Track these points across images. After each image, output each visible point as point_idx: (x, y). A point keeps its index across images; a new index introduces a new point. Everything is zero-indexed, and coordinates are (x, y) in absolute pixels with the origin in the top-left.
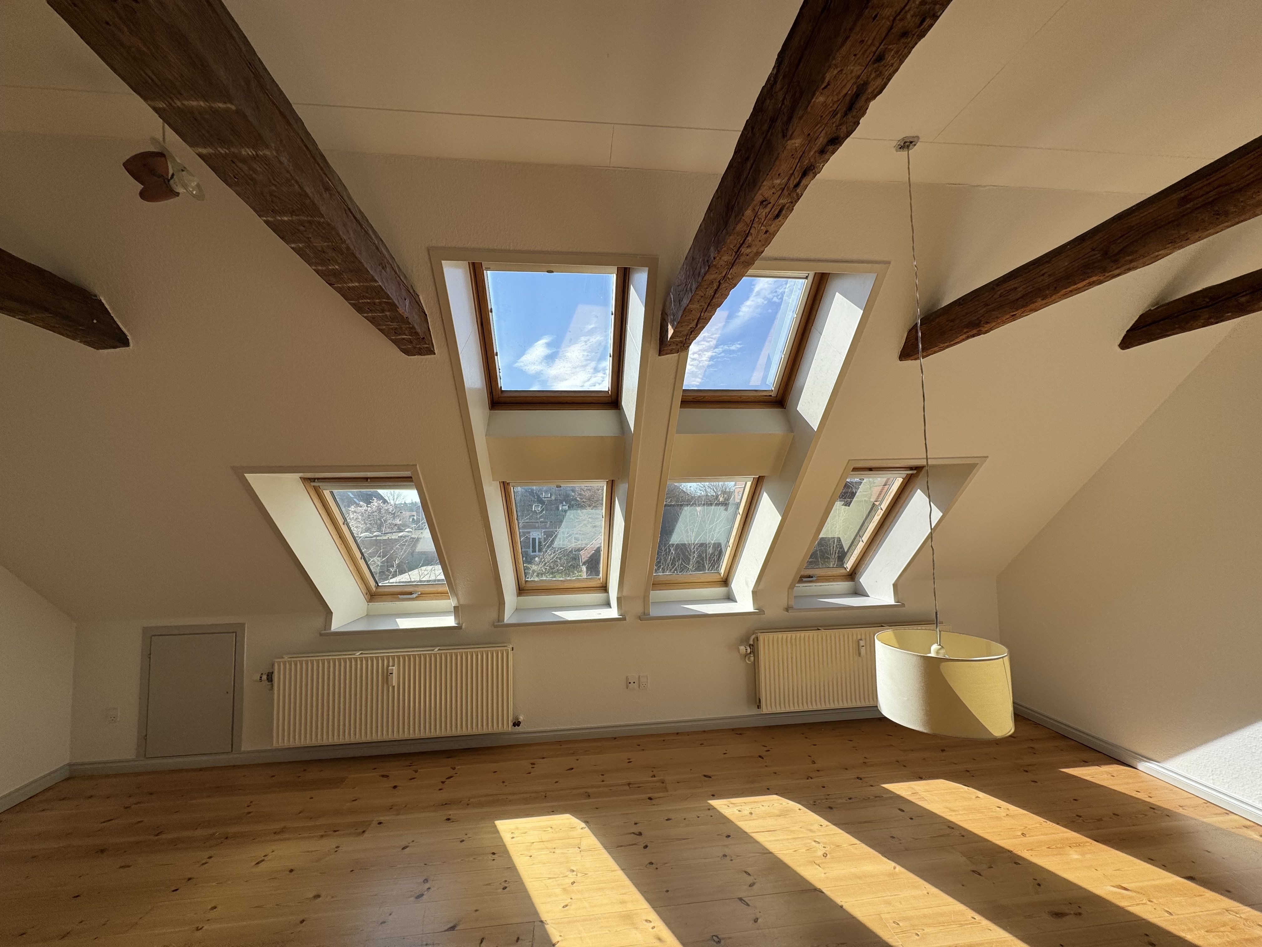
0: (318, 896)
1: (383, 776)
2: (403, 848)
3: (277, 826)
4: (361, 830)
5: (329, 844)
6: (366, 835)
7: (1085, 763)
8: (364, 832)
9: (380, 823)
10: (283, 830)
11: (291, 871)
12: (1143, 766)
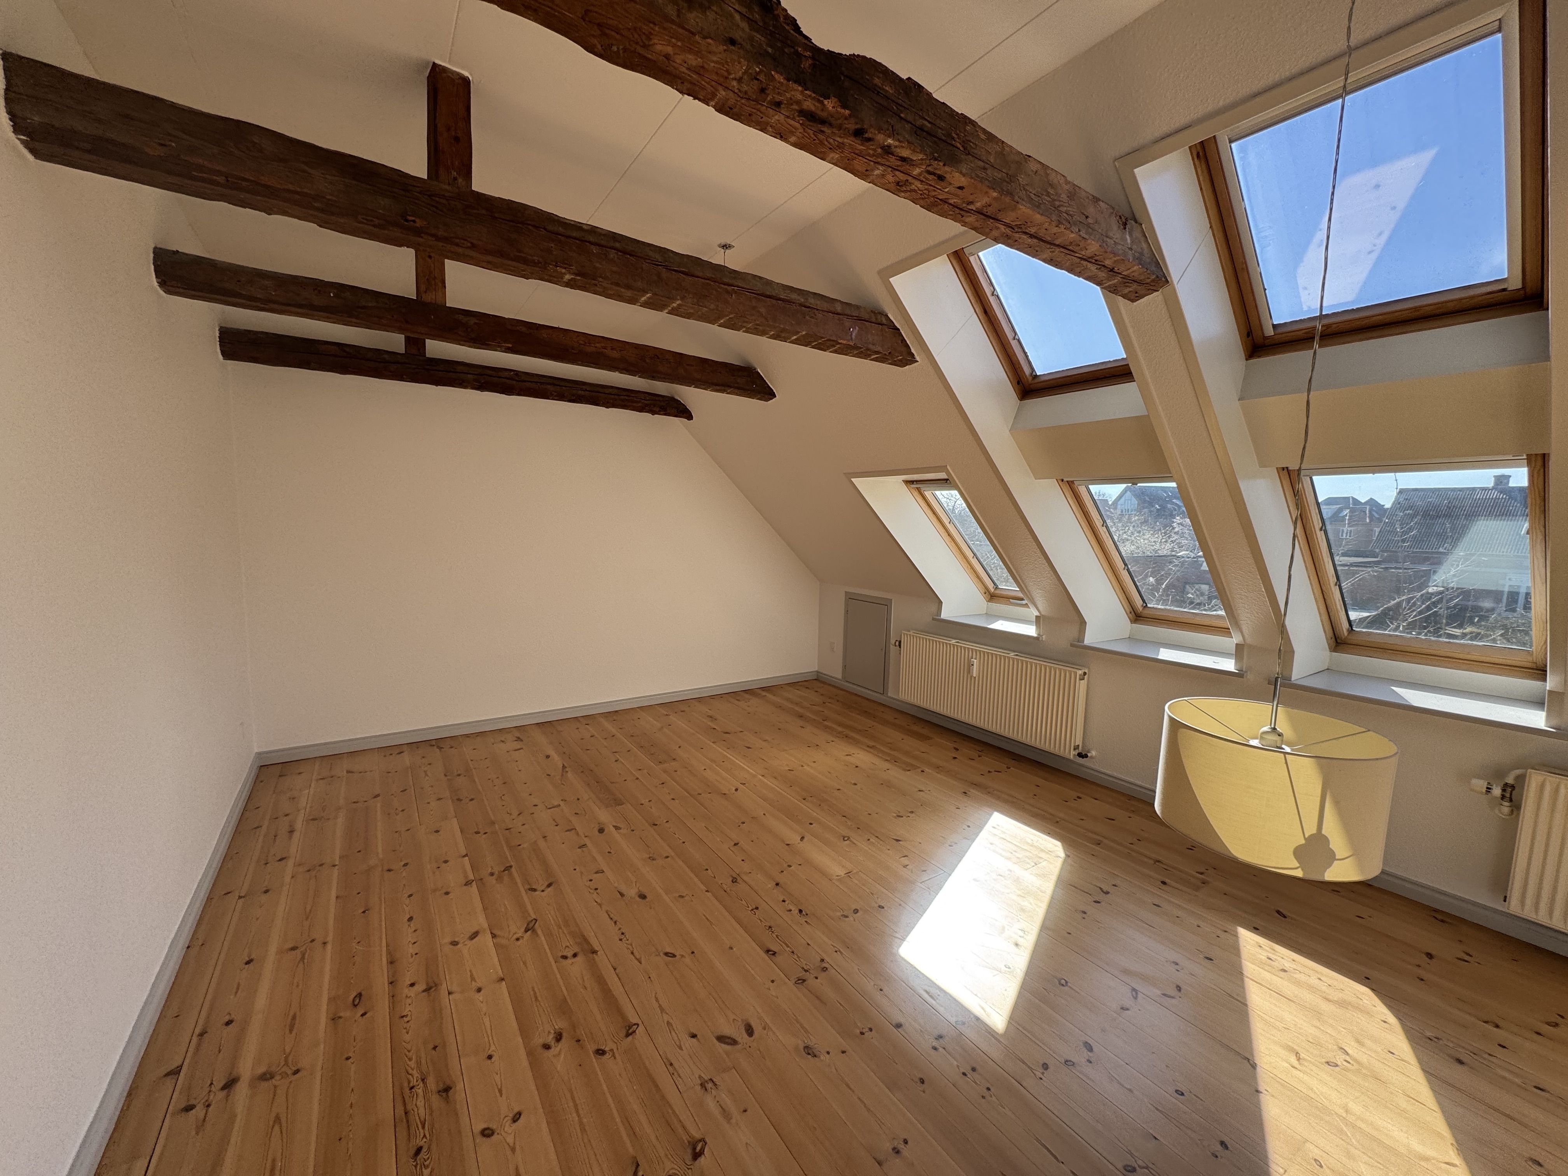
0: (855, 784)
1: (955, 748)
2: (920, 791)
3: (871, 743)
4: (908, 768)
5: (887, 765)
6: (908, 773)
8: (909, 770)
9: (923, 771)
10: (872, 747)
11: (857, 767)
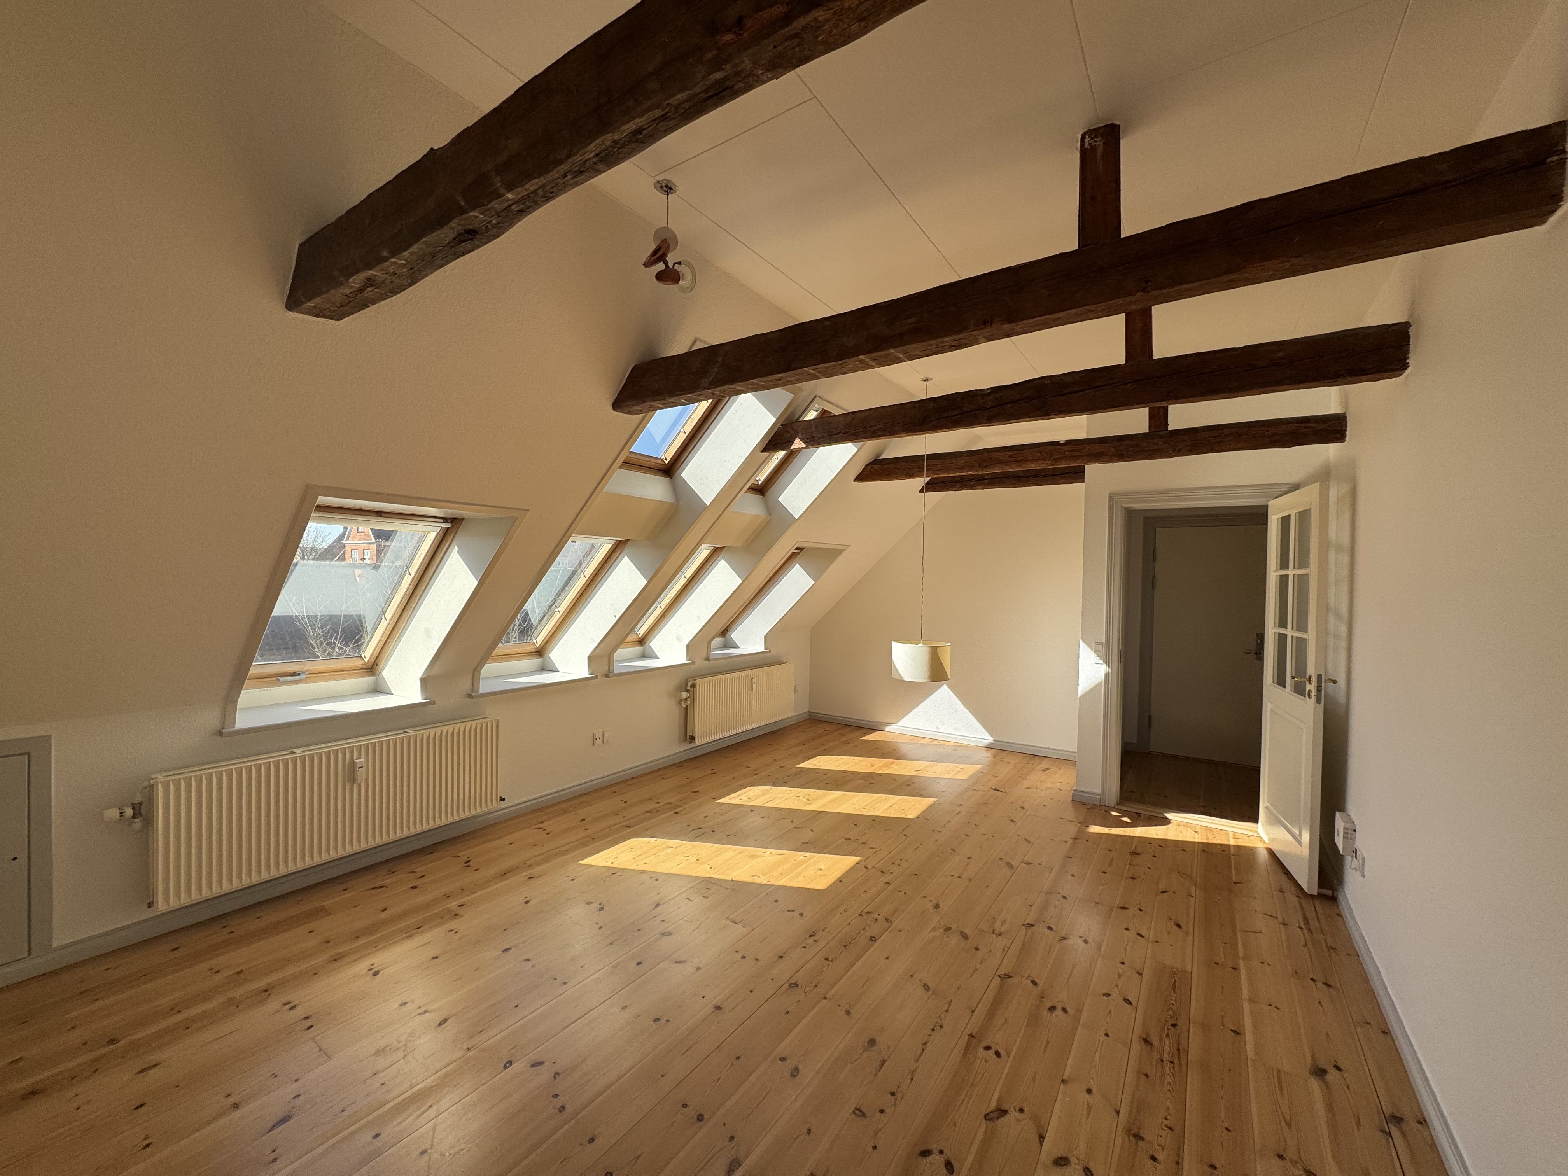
7: (866, 734)
12: (888, 729)
